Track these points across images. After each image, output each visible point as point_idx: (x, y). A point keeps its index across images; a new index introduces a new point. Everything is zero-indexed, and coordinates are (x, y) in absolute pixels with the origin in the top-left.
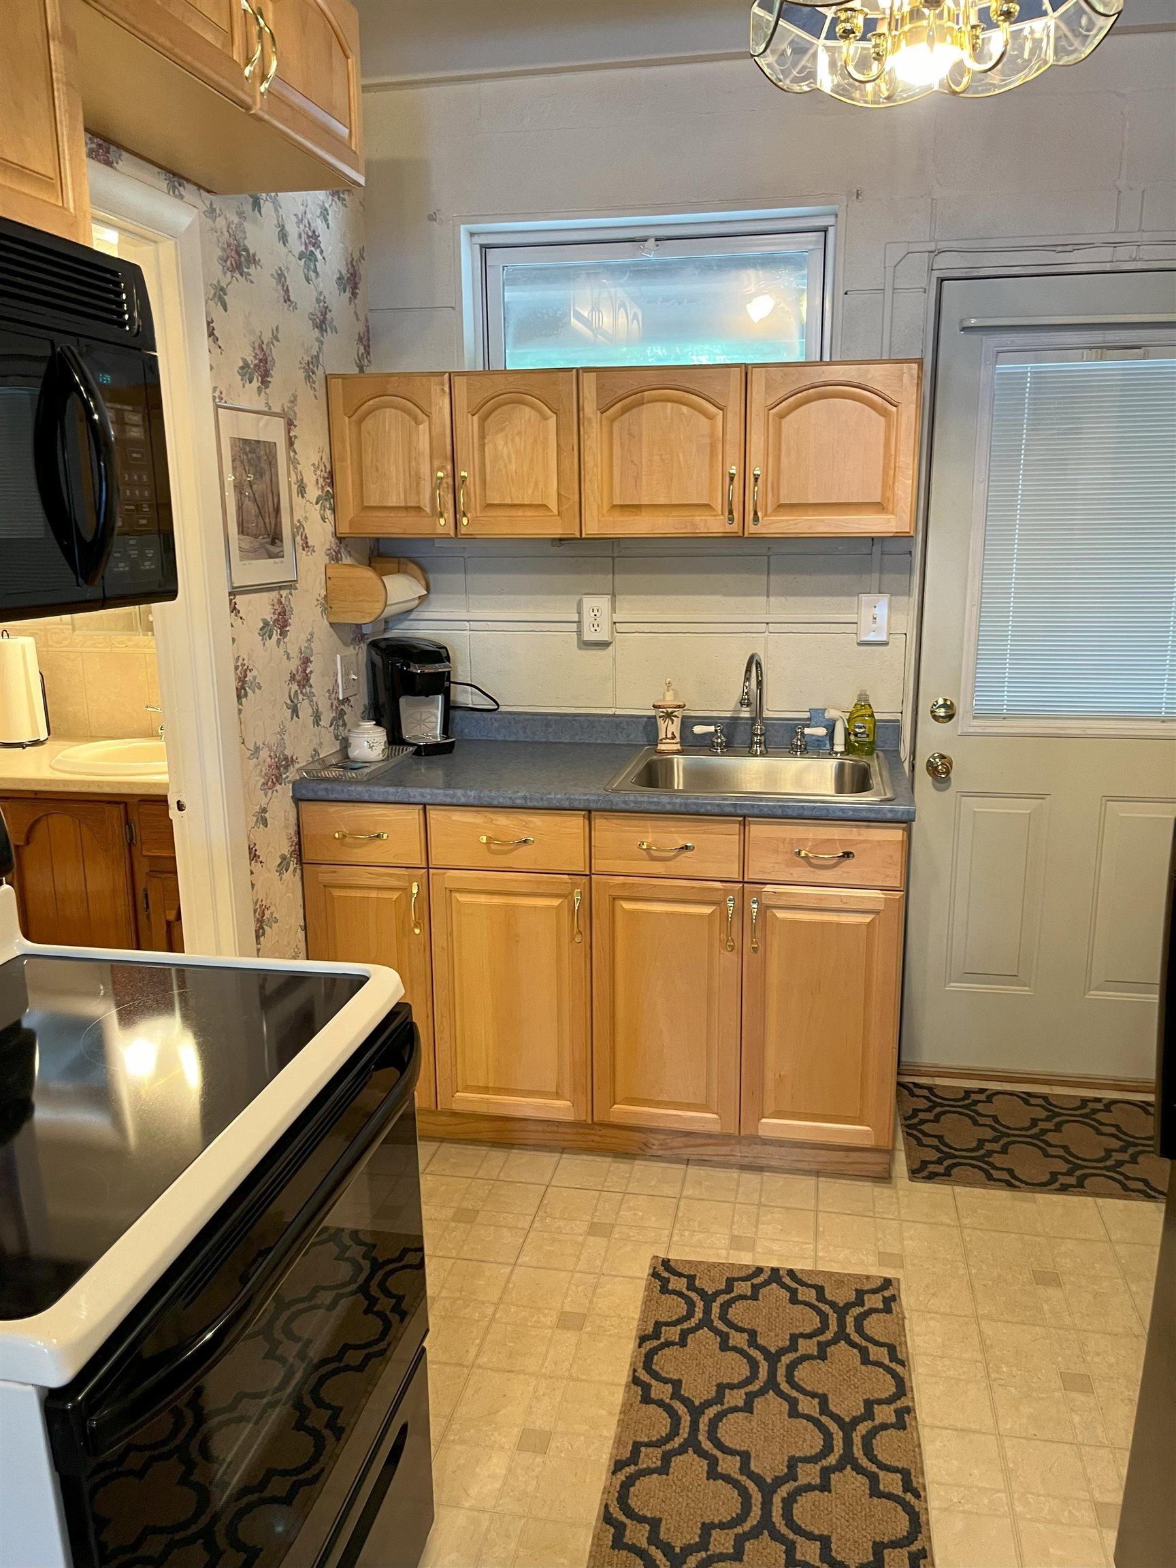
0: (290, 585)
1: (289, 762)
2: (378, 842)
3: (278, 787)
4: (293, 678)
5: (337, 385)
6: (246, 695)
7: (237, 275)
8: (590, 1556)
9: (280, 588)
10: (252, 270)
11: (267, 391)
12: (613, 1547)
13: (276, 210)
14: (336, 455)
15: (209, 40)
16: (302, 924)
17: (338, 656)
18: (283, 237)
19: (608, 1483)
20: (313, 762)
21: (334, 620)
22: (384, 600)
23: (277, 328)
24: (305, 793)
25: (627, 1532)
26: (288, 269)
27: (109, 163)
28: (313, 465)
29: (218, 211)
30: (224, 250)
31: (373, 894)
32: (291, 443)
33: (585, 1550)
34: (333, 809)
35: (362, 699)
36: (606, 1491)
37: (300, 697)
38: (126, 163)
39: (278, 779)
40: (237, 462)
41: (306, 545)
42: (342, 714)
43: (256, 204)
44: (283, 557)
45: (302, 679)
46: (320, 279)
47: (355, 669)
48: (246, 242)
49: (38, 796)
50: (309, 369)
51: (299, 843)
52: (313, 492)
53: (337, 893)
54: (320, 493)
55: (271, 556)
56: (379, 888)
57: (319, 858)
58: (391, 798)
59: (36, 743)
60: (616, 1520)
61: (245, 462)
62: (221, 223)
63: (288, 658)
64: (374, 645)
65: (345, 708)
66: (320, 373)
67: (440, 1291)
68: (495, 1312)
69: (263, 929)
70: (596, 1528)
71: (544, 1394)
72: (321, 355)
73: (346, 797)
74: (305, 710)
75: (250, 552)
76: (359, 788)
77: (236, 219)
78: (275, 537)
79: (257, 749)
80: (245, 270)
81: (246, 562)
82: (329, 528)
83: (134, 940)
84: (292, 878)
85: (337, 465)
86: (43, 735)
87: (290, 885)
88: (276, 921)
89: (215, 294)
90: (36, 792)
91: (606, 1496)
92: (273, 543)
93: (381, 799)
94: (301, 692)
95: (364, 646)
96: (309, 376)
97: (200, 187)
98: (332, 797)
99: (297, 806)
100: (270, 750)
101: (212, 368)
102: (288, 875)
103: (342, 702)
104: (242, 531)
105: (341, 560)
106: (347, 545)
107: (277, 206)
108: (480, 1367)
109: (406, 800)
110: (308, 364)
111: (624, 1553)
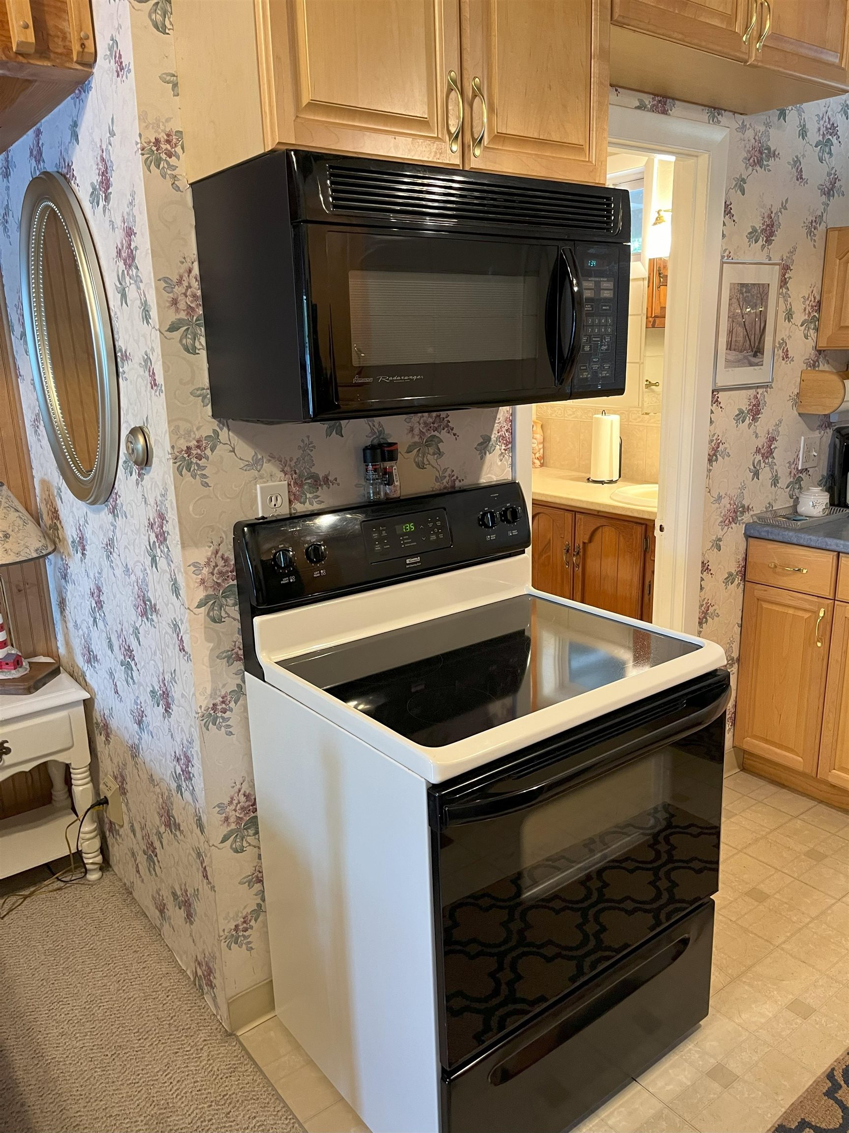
0: (766, 386)
1: (745, 509)
2: (799, 574)
3: (733, 525)
4: (758, 451)
5: (834, 235)
6: (716, 460)
7: (758, 168)
8: (807, 1090)
9: (758, 387)
10: (772, 162)
11: (770, 247)
12: (825, 1094)
13: (800, 115)
14: (825, 289)
15: (716, 24)
16: (740, 622)
17: (803, 438)
18: (803, 133)
19: (842, 1058)
20: (767, 511)
21: (802, 411)
22: (842, 396)
23: (787, 200)
24: (752, 532)
25: (840, 1092)
26: (804, 156)
27: (665, 112)
28: (804, 297)
29: (748, 126)
30: (749, 152)
31: (791, 611)
32: (784, 282)
33: (804, 1086)
34: (771, 546)
35: (821, 469)
36: (838, 1061)
37: (763, 465)
38: (678, 109)
39: (734, 520)
40: (734, 300)
41: (786, 356)
42: (800, 479)
43: (783, 114)
44: (762, 365)
45: (767, 453)
46: (833, 158)
47: (818, 448)
48: (769, 143)
49: (600, 514)
50: (811, 228)
51: (745, 567)
52: (799, 317)
53: (765, 605)
54: (806, 317)
55: (751, 364)
56: (796, 608)
57: (756, 579)
58: (813, 544)
59: (611, 482)
60: (836, 1080)
61: (741, 299)
62: (750, 134)
63: (757, 437)
64: (839, 431)
65: (803, 476)
66: (822, 228)
67: (775, 894)
68: (810, 922)
69: (706, 618)
70: (819, 1077)
71: (822, 986)
72: (825, 215)
73: (781, 539)
74: (766, 474)
75: (733, 362)
76: (791, 534)
77: (762, 128)
78: (758, 351)
79: (720, 497)
80: (765, 163)
81: (730, 369)
82: (811, 343)
83: (639, 613)
84: (736, 590)
85: (825, 296)
86: (615, 477)
87: (733, 593)
88: (718, 616)
89: (736, 185)
90: (599, 511)
91: (836, 1064)
92: (755, 356)
93: (805, 543)
94: (764, 462)
95: (830, 432)
96: (811, 232)
97: (734, 113)
98: (771, 537)
99: (747, 540)
100: (731, 499)
101: (724, 236)
102: (732, 587)
103: (801, 471)
104: (729, 347)
105: (819, 366)
106: (826, 356)
107: (800, 112)
108: (783, 949)
109: (824, 547)
110: (812, 223)
111: (832, 1102)
